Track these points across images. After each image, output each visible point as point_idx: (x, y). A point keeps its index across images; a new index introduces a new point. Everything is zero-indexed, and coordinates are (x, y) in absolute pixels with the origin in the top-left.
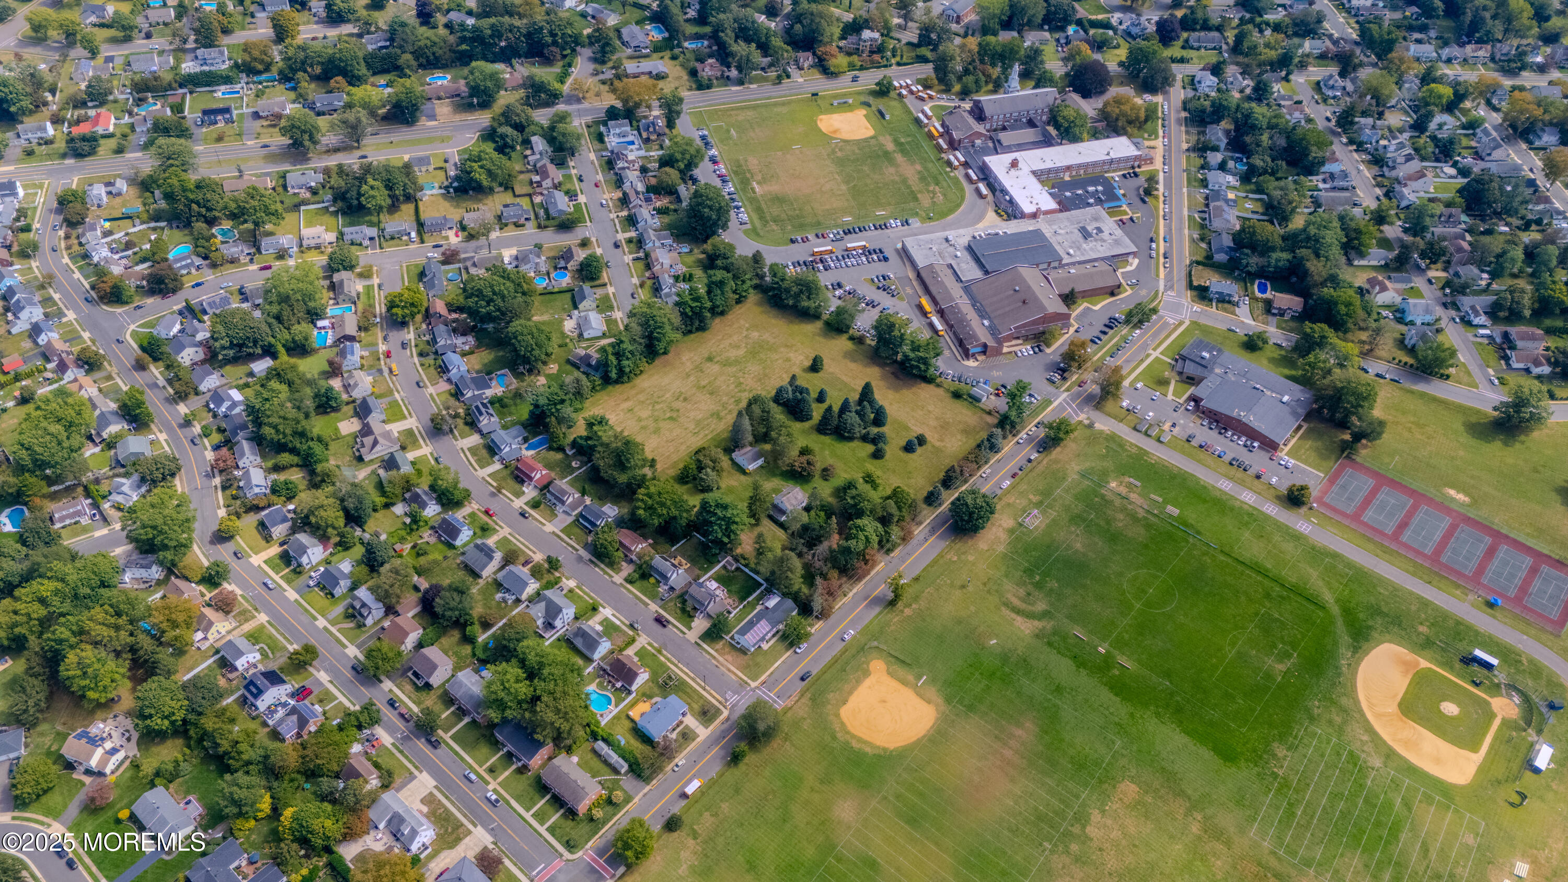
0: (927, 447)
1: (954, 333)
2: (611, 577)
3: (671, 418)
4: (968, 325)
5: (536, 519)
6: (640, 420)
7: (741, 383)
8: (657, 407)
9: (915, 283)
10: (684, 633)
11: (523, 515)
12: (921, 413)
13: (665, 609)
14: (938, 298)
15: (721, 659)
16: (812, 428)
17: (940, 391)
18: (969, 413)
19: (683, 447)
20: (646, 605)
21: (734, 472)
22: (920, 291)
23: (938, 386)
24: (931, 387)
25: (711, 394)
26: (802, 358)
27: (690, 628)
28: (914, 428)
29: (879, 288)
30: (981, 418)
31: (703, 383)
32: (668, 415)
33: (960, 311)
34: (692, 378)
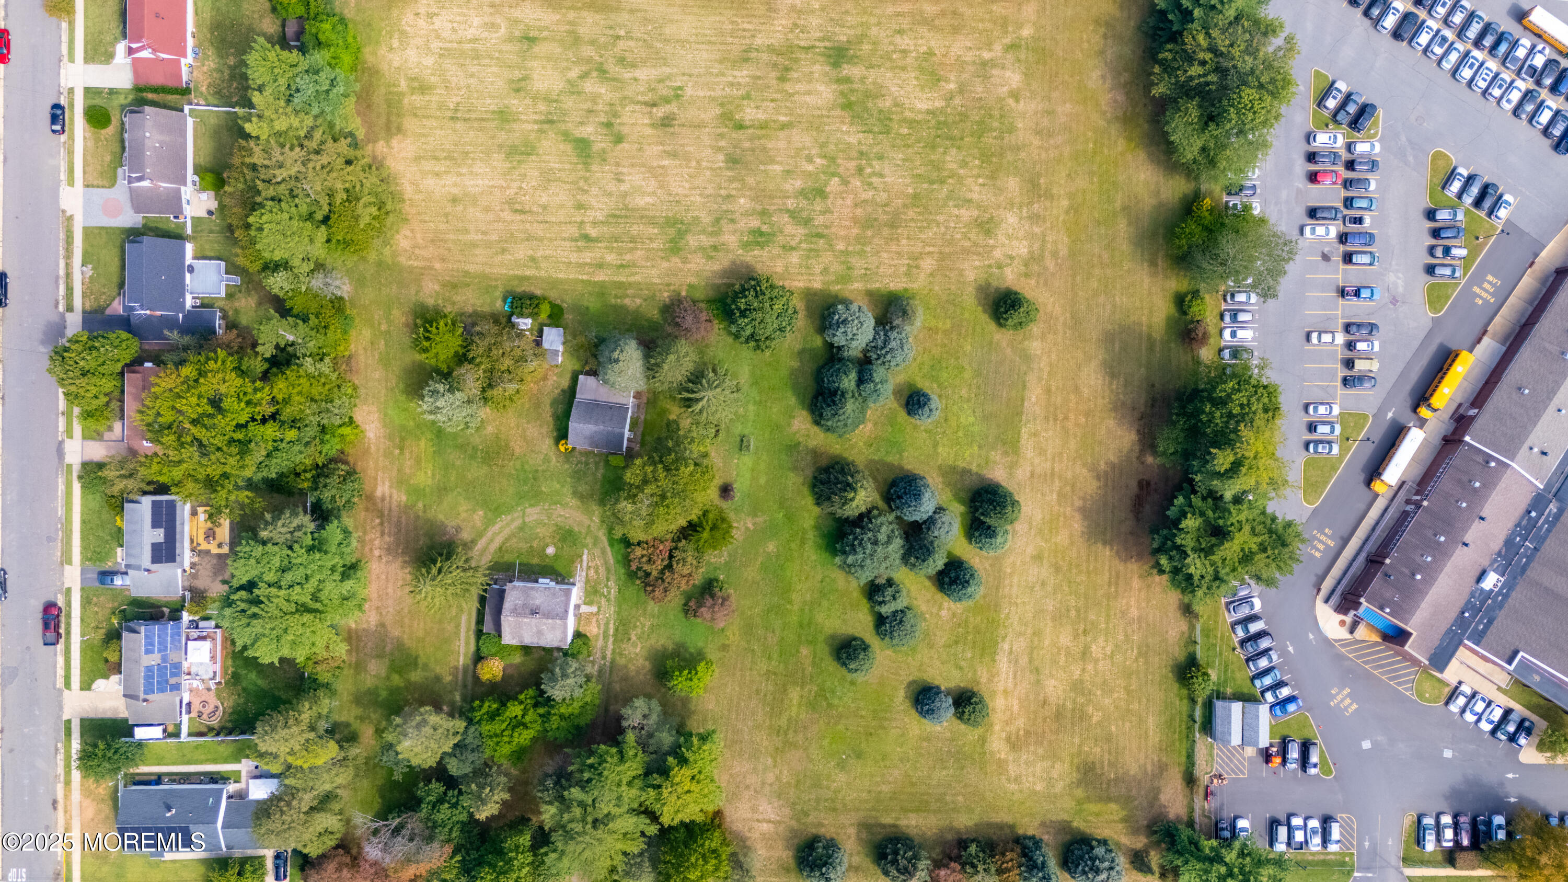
0: (968, 734)
1: (1403, 518)
2: (69, 433)
3: (583, 146)
4: (1442, 553)
5: (70, 153)
6: (518, 87)
7: (821, 193)
8: (590, 86)
9: (1528, 283)
10: (68, 685)
11: (57, 114)
12: (1065, 639)
13: (86, 602)
14: (1499, 397)
15: (76, 795)
16: (815, 453)
17: (1176, 627)
18: (1154, 736)
19: (521, 252)
20: (67, 559)
21: (547, 413)
22: (1502, 321)
23: (1187, 610)
24: (1174, 597)
25: (733, 161)
26: (1022, 249)
27: (86, 686)
28: (1003, 664)
29: (1430, 215)
30: (1162, 768)
31: (749, 113)
32: (587, 131)
33: (1477, 497)
34: (742, 75)
